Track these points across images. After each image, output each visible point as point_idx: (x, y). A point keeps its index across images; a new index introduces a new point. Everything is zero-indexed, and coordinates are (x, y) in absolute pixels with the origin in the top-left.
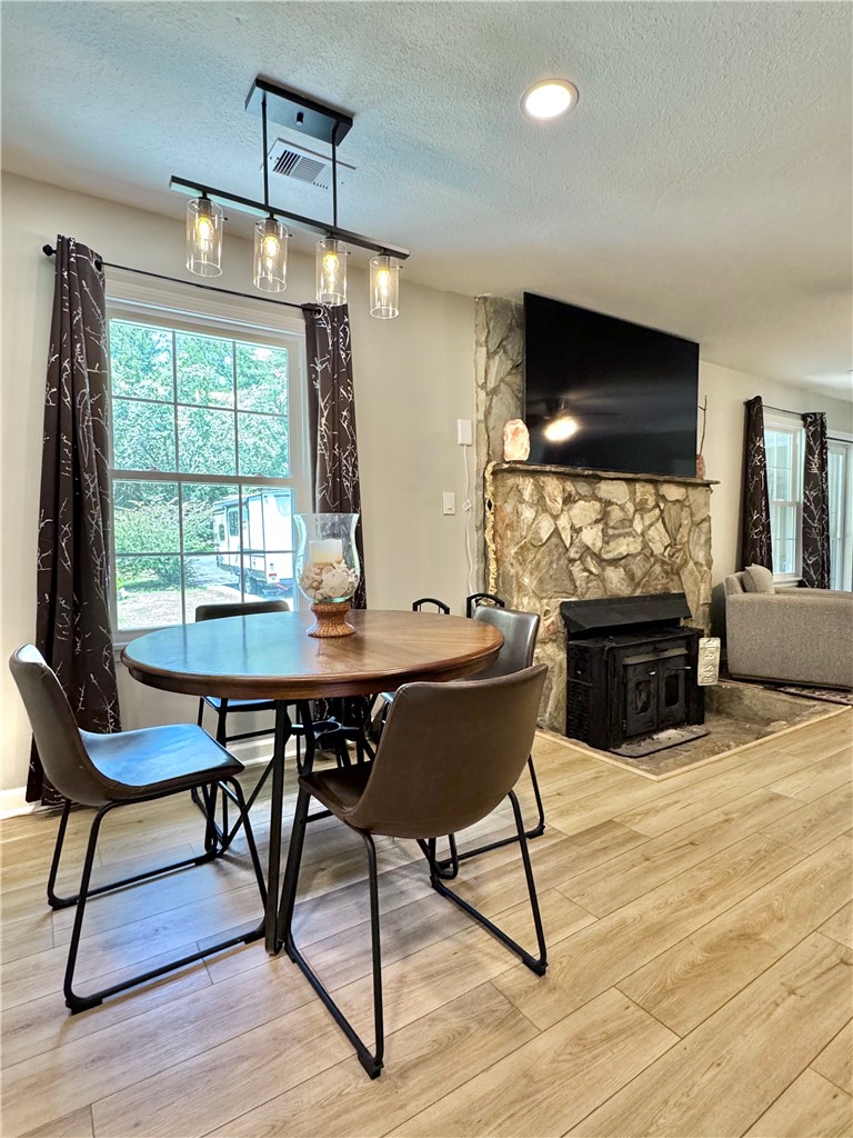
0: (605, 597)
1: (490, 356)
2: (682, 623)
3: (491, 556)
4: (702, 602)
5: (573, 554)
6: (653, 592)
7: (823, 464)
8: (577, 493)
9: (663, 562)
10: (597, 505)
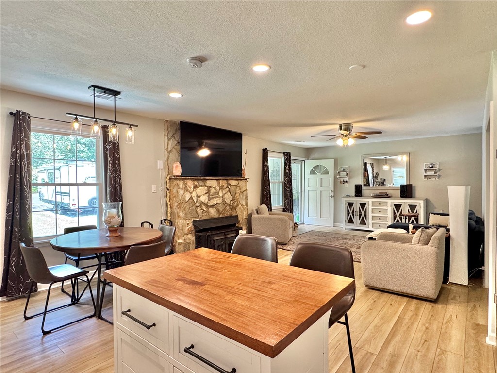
0: (209, 218)
1: (169, 140)
2: (237, 225)
3: (169, 206)
4: (244, 218)
5: (197, 204)
6: (226, 215)
7: (290, 169)
8: (199, 184)
9: (230, 206)
10: (206, 188)
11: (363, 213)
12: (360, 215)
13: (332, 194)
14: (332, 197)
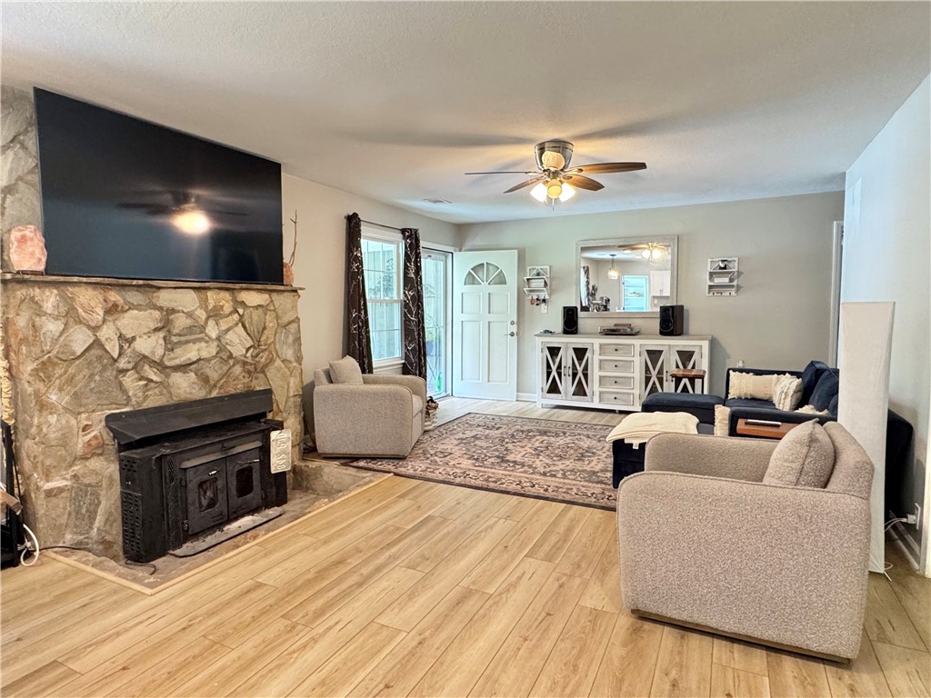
0: (171, 402)
2: (270, 416)
3: (2, 374)
4: (292, 394)
5: (122, 364)
6: (233, 391)
7: (418, 270)
8: (126, 302)
9: (245, 363)
10: (157, 314)
11: (580, 369)
12: (575, 375)
13: (514, 329)
14: (512, 335)
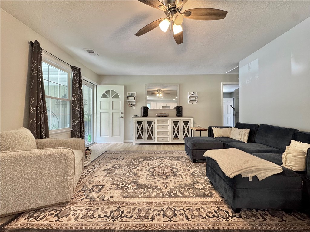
7: (80, 87)
11: (150, 129)
12: (148, 132)
13: (123, 115)
14: (122, 117)
